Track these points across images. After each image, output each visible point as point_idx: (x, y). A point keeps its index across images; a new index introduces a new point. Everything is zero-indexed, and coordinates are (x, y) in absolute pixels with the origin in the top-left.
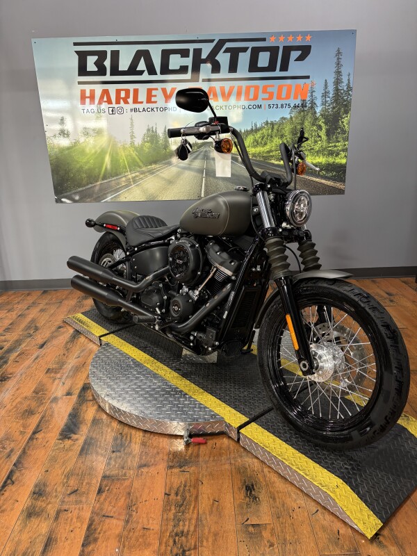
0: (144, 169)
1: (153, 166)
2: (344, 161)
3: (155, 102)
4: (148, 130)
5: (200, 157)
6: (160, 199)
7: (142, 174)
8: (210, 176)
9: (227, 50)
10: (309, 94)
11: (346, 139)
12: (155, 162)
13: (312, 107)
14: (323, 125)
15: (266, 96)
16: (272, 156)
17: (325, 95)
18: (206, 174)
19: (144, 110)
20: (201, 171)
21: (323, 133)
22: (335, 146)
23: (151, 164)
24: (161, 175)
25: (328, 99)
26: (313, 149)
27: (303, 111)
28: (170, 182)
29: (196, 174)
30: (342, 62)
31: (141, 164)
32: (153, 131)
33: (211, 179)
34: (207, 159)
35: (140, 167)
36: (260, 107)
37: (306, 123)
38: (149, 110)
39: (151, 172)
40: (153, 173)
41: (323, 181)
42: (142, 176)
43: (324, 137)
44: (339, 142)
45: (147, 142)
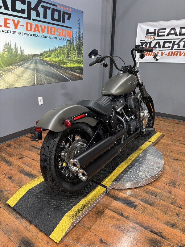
0: (5, 68)
1: (10, 67)
2: (82, 66)
3: (9, 27)
4: (6, 44)
5: (34, 62)
6: (15, 86)
7: (4, 72)
8: (38, 72)
9: (42, 6)
10: (72, 36)
11: (82, 57)
12: (11, 65)
13: (73, 42)
14: (76, 50)
15: (58, 33)
16: (61, 63)
17: (76, 37)
18: (37, 72)
19: (3, 31)
20: (34, 70)
21: (76, 53)
22: (80, 59)
23: (9, 66)
24: (15, 72)
25: (77, 39)
26: (74, 60)
27: (70, 43)
28: (20, 76)
29: (32, 71)
30: (80, 24)
31: (3, 65)
32: (9, 45)
33: (39, 74)
34: (37, 63)
35: (2, 67)
36: (56, 38)
37: (72, 49)
38: (6, 31)
39: (9, 71)
40: (10, 71)
41: (77, 74)
42: (4, 73)
43: (77, 55)
44: (81, 57)
45: (6, 52)
